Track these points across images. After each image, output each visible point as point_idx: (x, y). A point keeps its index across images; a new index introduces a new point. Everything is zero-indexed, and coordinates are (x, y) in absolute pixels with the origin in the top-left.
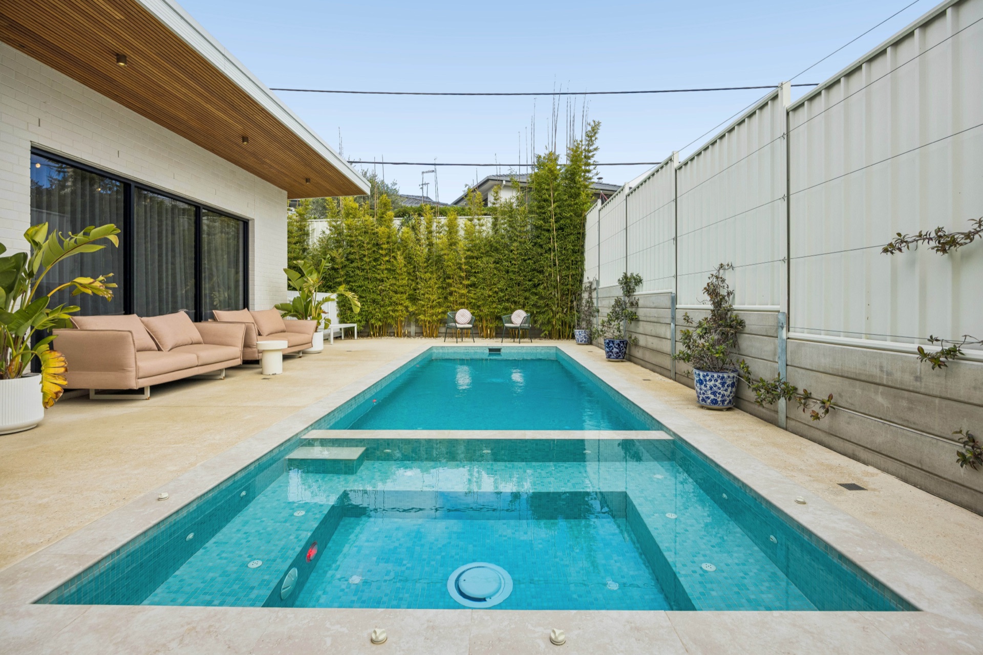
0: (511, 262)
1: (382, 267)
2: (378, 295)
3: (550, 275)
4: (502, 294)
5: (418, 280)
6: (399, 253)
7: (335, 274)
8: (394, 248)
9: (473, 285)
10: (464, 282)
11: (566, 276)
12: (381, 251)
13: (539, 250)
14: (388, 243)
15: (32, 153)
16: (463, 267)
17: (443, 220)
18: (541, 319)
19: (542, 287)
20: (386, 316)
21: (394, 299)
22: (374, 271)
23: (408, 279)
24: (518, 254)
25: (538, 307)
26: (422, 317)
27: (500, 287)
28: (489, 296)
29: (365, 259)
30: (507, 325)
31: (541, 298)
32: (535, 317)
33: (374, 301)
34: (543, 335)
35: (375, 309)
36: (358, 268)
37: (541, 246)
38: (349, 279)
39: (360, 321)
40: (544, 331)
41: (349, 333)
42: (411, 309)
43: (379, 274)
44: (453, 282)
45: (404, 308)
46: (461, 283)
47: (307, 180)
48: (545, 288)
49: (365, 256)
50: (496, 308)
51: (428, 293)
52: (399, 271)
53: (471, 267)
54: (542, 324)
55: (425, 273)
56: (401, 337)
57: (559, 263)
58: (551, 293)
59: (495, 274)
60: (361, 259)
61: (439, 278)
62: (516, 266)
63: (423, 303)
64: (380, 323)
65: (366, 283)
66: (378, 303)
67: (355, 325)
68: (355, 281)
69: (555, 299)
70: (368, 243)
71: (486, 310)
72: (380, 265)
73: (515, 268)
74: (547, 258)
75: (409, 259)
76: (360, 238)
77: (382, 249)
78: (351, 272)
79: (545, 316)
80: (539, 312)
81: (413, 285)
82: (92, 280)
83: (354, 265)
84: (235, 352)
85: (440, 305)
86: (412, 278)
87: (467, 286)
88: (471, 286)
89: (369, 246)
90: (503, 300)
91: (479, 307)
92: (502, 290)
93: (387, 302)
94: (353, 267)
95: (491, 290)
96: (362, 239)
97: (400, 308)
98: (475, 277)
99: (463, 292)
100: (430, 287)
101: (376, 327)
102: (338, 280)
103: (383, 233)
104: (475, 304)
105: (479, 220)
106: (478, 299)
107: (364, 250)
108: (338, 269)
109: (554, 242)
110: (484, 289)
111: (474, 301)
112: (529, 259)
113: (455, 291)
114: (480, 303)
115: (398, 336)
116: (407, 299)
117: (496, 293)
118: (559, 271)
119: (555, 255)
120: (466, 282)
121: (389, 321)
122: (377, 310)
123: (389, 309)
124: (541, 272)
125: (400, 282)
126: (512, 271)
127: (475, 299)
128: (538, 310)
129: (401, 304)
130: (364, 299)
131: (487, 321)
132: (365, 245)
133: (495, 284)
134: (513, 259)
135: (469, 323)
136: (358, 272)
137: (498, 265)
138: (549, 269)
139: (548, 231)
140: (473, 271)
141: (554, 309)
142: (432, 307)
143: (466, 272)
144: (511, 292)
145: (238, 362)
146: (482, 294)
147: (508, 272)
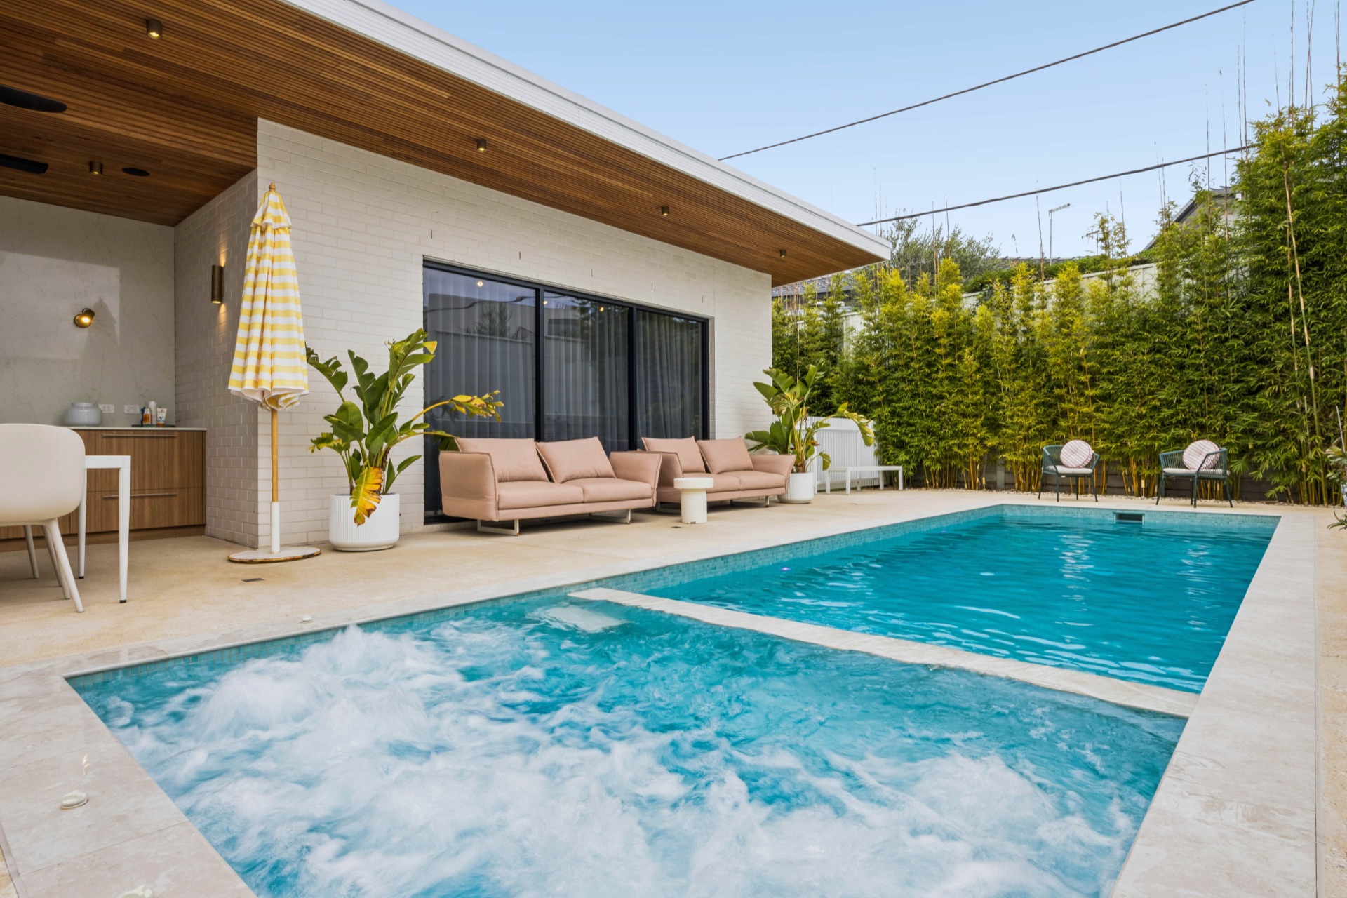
0: (1188, 347)
1: (942, 375)
2: (935, 420)
3: (1289, 366)
4: (1166, 412)
5: (1003, 394)
6: (967, 350)
7: (871, 390)
8: (962, 343)
9: (1107, 397)
10: (1086, 392)
11: (1335, 366)
12: (937, 350)
13: (1259, 317)
14: (949, 335)
15: (424, 266)
16: (1086, 365)
17: (1051, 286)
18: (1267, 461)
19: (1267, 393)
20: (948, 456)
21: (960, 426)
22: (928, 383)
23: (985, 393)
24: (1205, 329)
25: (1260, 436)
26: (1008, 456)
27: (1163, 397)
28: (1141, 417)
29: (912, 364)
30: (1168, 470)
31: (1266, 416)
32: (1252, 456)
33: (928, 431)
34: (1272, 493)
35: (930, 444)
36: (904, 379)
37: (1263, 308)
38: (891, 398)
39: (907, 462)
40: (1277, 485)
41: (890, 481)
42: (989, 444)
43: (935, 387)
44: (1068, 393)
45: (977, 442)
46: (1082, 395)
47: (782, 252)
48: (1276, 395)
49: (912, 359)
50: (1154, 438)
51: (1018, 415)
52: (968, 381)
53: (1101, 363)
54: (1271, 471)
55: (1014, 380)
56: (975, 489)
57: (1313, 339)
58: (1294, 405)
59: (1152, 374)
60: (907, 366)
61: (1038, 388)
62: (1202, 355)
63: (1010, 431)
64: (939, 467)
65: (916, 402)
66: (933, 434)
67: (900, 468)
68: (899, 401)
69: (1304, 417)
70: (917, 339)
71: (1132, 443)
72: (937, 372)
73: (1197, 357)
74: (1279, 332)
75: (985, 360)
76: (905, 332)
77: (939, 346)
78: (892, 386)
79: (1277, 454)
80: (1264, 445)
81: (994, 402)
82: (469, 398)
83: (898, 374)
84: (645, 490)
85: (1042, 435)
86: (992, 390)
87: (1094, 399)
88: (1103, 398)
89: (918, 343)
90: (1171, 423)
91: (1120, 436)
92: (1169, 405)
93: (949, 432)
94: (896, 379)
95: (1143, 404)
96: (908, 333)
97: (971, 440)
98: (1111, 381)
99: (1085, 409)
100: (1022, 404)
101: (934, 472)
102: (874, 399)
103: (941, 319)
104: (1111, 434)
105: (1120, 274)
106: (1117, 423)
107: (911, 351)
108: (874, 382)
109: (1296, 296)
110: (1128, 402)
111: (1107, 426)
112: (1235, 337)
113: (1072, 410)
114: (1121, 429)
115: (970, 488)
116: (983, 425)
117: (1155, 408)
118: (1314, 357)
119: (1300, 324)
120: (1090, 393)
121: (953, 462)
122: (933, 445)
123: (951, 442)
124: (1264, 362)
125: (970, 397)
126: (1193, 364)
127: (1111, 423)
128: (1259, 443)
129: (974, 435)
130: (914, 428)
131: (1139, 463)
132: (912, 342)
133: (1152, 393)
134: (1194, 340)
135: (1086, 467)
136: (902, 385)
137: (1158, 356)
138: (1286, 354)
139: (1280, 274)
140: (1105, 370)
141: (1302, 438)
142: (1026, 439)
143: (1090, 373)
144: (1189, 406)
145: (650, 503)
146: (1125, 413)
147: (1181, 367)
